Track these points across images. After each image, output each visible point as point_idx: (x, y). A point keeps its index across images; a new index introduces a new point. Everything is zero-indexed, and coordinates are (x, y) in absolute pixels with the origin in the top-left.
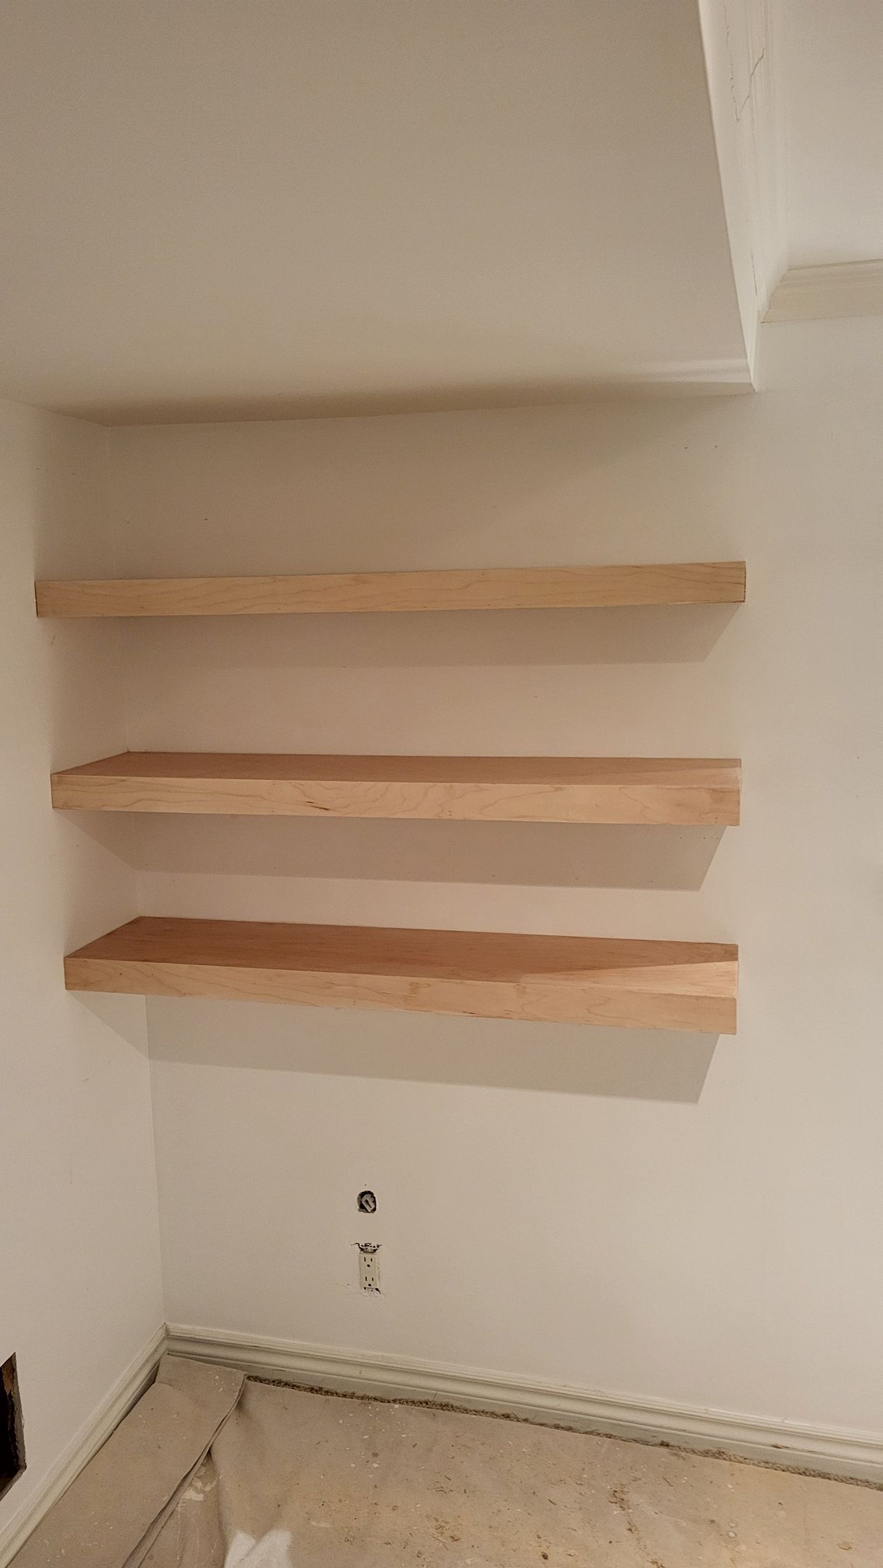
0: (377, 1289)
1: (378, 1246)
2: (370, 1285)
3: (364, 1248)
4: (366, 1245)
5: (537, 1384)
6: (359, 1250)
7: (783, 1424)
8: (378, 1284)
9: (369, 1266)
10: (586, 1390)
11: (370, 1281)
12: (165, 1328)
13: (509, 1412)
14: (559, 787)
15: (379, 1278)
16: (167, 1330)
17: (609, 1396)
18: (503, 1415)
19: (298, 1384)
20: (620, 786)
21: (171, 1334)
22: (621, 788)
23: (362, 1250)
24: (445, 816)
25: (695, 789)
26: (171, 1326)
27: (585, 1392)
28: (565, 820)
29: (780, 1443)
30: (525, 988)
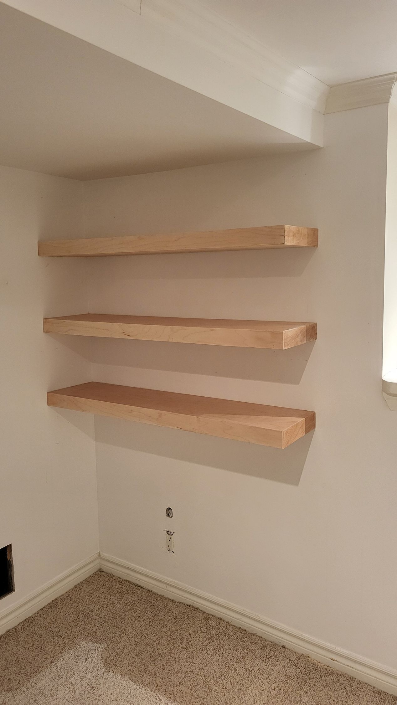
0: (173, 552)
1: (173, 533)
2: (170, 549)
3: (168, 532)
4: (169, 532)
5: (232, 607)
6: (166, 533)
7: (335, 649)
8: (173, 549)
9: (169, 541)
10: (252, 614)
11: (170, 548)
12: (99, 554)
13: (221, 617)
14: (212, 329)
15: (174, 547)
16: (99, 555)
17: (261, 619)
18: (219, 618)
19: (144, 587)
20: (235, 329)
21: (101, 557)
22: (236, 330)
23: (168, 533)
24: (170, 341)
25: (264, 331)
26: (101, 553)
27: (251, 614)
28: (215, 344)
29: (334, 658)
30: (200, 419)
